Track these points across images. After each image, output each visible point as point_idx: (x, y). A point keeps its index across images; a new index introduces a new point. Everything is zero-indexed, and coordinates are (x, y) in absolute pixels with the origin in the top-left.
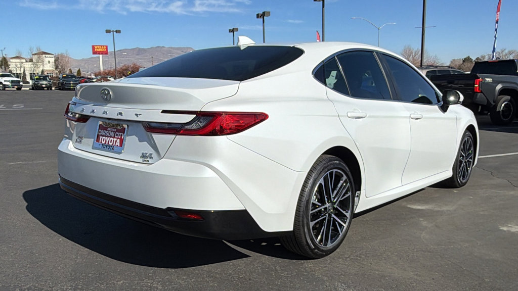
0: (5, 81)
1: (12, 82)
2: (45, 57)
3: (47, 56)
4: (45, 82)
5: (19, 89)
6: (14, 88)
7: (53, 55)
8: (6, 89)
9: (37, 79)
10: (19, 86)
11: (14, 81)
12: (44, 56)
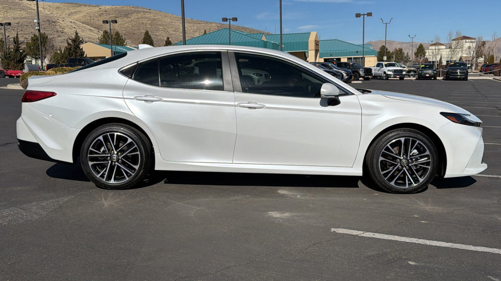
0: (388, 70)
1: (395, 71)
2: (466, 42)
3: (467, 41)
4: (430, 72)
5: (402, 79)
6: (396, 77)
7: (475, 39)
8: (389, 79)
9: (422, 67)
10: (401, 76)
11: (397, 70)
12: (464, 41)
